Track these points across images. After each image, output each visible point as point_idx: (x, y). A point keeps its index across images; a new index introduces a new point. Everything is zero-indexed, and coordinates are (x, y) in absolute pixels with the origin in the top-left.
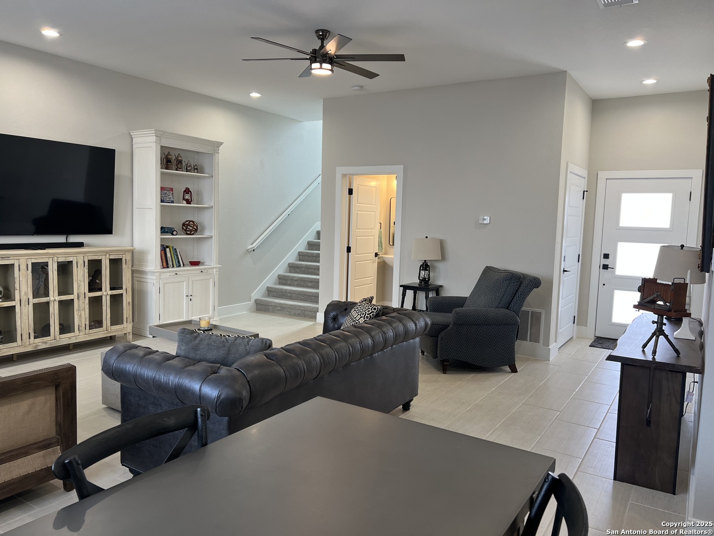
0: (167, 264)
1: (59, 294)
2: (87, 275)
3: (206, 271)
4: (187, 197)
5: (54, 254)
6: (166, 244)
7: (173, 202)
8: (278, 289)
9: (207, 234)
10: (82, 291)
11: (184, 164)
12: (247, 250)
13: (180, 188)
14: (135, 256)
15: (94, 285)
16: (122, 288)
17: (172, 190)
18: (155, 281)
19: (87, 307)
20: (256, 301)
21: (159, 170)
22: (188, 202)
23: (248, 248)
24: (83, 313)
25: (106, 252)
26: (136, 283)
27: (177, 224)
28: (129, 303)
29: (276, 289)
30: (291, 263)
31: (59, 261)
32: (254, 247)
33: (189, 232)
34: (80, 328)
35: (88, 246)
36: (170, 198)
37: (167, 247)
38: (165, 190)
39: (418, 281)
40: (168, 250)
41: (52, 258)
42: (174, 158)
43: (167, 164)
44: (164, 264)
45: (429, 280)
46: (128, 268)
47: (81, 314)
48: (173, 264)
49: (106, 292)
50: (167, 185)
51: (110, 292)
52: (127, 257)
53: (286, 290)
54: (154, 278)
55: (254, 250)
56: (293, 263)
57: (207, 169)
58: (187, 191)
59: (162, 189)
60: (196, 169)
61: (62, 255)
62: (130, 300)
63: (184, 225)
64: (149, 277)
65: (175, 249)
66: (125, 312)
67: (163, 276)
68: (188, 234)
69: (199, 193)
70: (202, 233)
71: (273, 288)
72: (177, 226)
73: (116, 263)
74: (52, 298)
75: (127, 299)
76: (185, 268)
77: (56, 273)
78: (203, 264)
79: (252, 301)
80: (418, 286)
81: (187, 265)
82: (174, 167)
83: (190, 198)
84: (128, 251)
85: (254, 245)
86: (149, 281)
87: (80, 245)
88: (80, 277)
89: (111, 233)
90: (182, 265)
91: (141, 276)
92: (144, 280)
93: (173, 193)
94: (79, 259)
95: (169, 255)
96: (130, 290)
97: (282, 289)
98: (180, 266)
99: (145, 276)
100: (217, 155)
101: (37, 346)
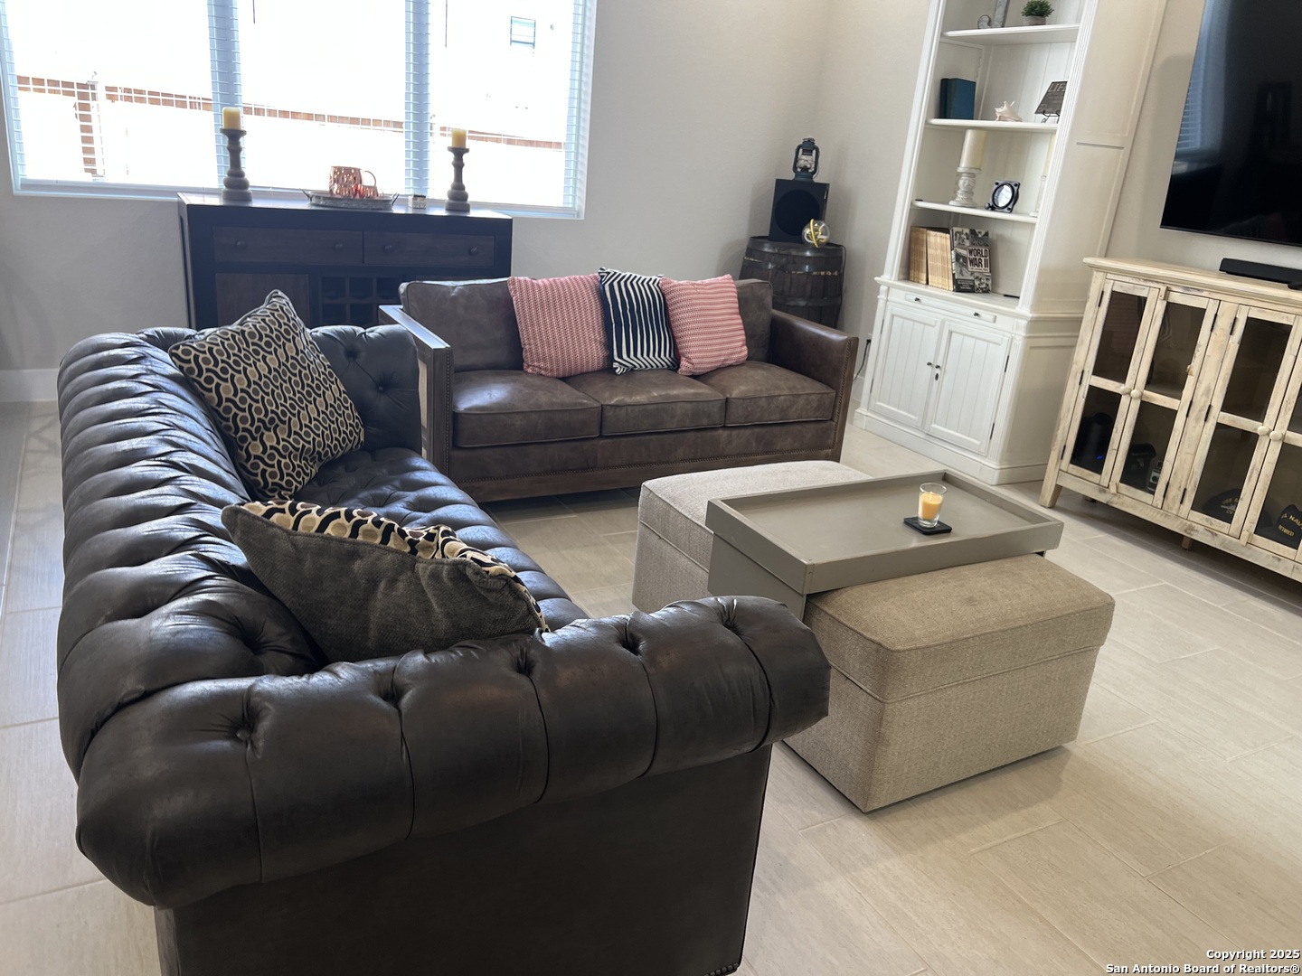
74: (1268, 429)
101: (1191, 528)
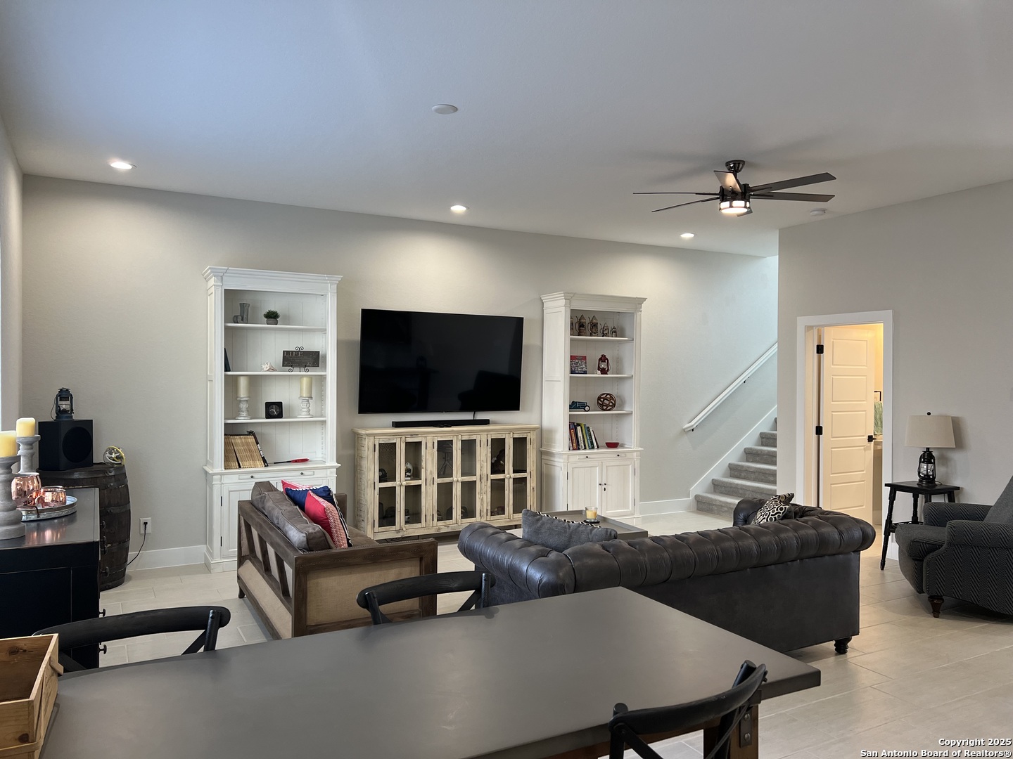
0: (578, 445)
1: (463, 475)
2: (489, 455)
3: (623, 455)
4: (603, 365)
5: (458, 432)
6: (577, 421)
7: (585, 373)
8: (727, 483)
9: (627, 409)
10: (485, 473)
11: (599, 327)
12: (684, 430)
13: (593, 356)
14: (544, 435)
15: (497, 467)
16: (525, 471)
17: (584, 358)
18: (562, 465)
19: (489, 490)
20: (696, 497)
21: (569, 337)
22: (604, 371)
23: (684, 427)
24: (485, 496)
25: (510, 431)
26: (544, 466)
27: (590, 398)
28: (533, 489)
29: (723, 482)
30: (748, 448)
31: (463, 439)
32: (692, 426)
33: (605, 407)
34: (482, 514)
35: (495, 423)
36: (582, 368)
37: (578, 425)
38: (577, 359)
39: (917, 479)
40: (579, 428)
41: (456, 435)
42: (588, 321)
43: (579, 330)
44: (575, 445)
45: (934, 478)
46: (533, 448)
47: (483, 499)
48: (585, 446)
49: (509, 475)
50: (580, 353)
51: (513, 475)
52: (531, 436)
53: (737, 484)
54: (562, 461)
55: (693, 430)
56: (751, 449)
57: (628, 332)
58: (603, 359)
59: (572, 358)
60: (615, 332)
61: (466, 432)
62: (534, 485)
63: (599, 398)
64: (556, 459)
65: (588, 427)
66: (528, 498)
67: (572, 459)
68: (604, 410)
69: (619, 360)
70: (622, 407)
71: (720, 481)
72: (592, 401)
73: (520, 443)
74: (455, 479)
75: (531, 484)
76: (600, 451)
77: (459, 452)
78: (622, 446)
79: (692, 497)
80: (917, 486)
81: (603, 447)
82: (589, 331)
83: (606, 367)
84: (534, 429)
85: (692, 423)
86: (556, 464)
87: (486, 422)
88: (483, 458)
89: (519, 410)
90: (596, 447)
91: (549, 458)
92: (552, 463)
93: (586, 363)
94: (482, 437)
95: (580, 434)
96: (534, 474)
97: (731, 484)
98: (593, 448)
99: (552, 459)
100: (639, 314)
101: (439, 529)
